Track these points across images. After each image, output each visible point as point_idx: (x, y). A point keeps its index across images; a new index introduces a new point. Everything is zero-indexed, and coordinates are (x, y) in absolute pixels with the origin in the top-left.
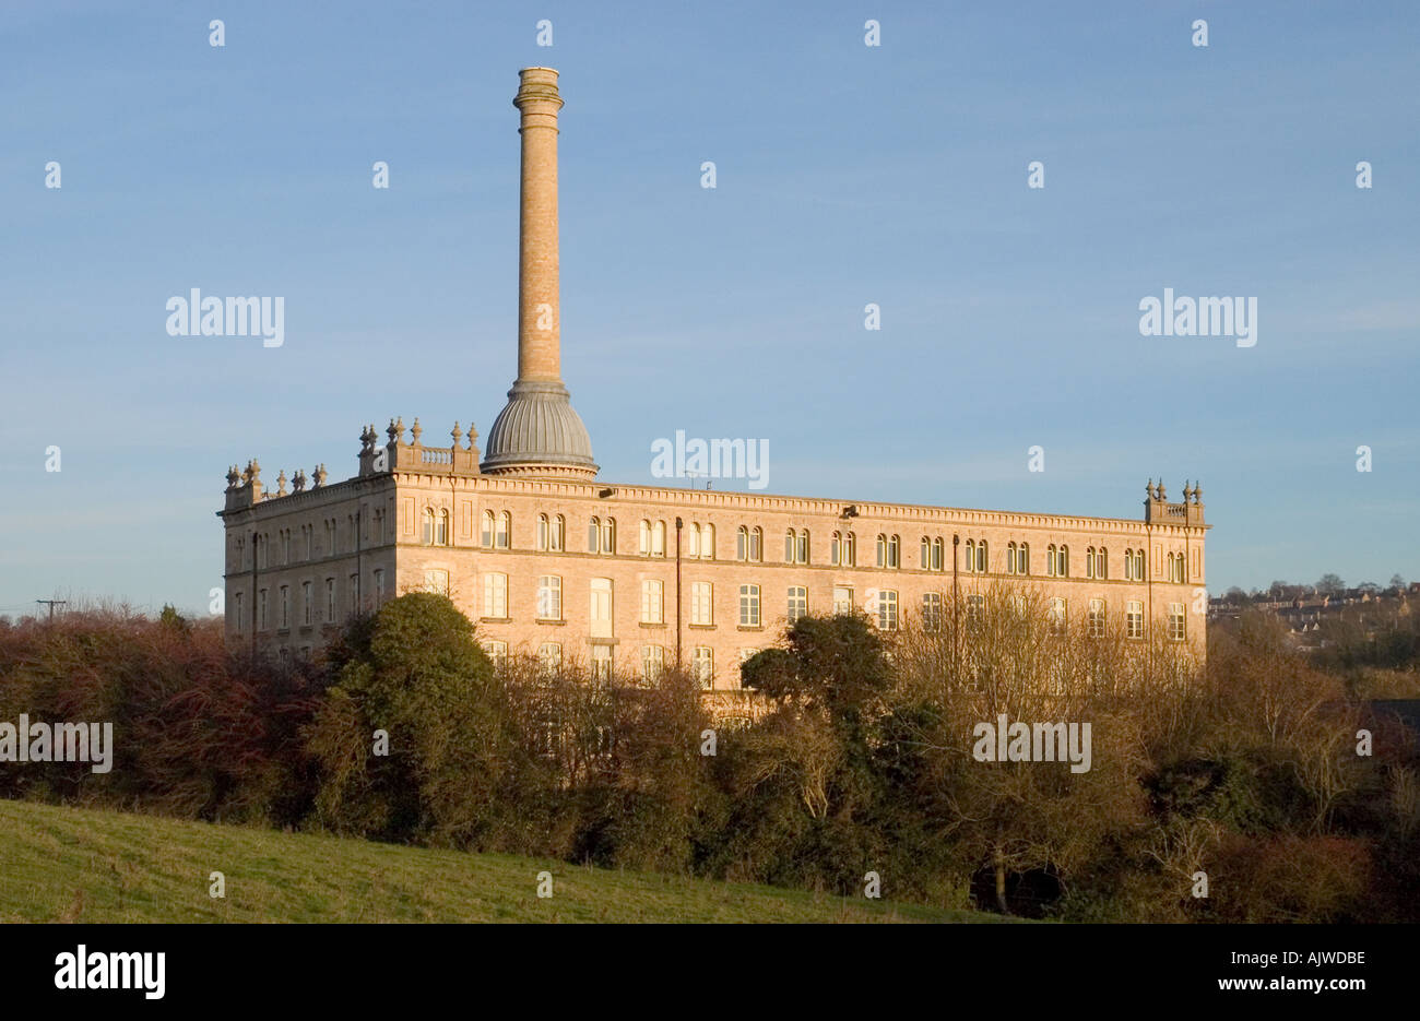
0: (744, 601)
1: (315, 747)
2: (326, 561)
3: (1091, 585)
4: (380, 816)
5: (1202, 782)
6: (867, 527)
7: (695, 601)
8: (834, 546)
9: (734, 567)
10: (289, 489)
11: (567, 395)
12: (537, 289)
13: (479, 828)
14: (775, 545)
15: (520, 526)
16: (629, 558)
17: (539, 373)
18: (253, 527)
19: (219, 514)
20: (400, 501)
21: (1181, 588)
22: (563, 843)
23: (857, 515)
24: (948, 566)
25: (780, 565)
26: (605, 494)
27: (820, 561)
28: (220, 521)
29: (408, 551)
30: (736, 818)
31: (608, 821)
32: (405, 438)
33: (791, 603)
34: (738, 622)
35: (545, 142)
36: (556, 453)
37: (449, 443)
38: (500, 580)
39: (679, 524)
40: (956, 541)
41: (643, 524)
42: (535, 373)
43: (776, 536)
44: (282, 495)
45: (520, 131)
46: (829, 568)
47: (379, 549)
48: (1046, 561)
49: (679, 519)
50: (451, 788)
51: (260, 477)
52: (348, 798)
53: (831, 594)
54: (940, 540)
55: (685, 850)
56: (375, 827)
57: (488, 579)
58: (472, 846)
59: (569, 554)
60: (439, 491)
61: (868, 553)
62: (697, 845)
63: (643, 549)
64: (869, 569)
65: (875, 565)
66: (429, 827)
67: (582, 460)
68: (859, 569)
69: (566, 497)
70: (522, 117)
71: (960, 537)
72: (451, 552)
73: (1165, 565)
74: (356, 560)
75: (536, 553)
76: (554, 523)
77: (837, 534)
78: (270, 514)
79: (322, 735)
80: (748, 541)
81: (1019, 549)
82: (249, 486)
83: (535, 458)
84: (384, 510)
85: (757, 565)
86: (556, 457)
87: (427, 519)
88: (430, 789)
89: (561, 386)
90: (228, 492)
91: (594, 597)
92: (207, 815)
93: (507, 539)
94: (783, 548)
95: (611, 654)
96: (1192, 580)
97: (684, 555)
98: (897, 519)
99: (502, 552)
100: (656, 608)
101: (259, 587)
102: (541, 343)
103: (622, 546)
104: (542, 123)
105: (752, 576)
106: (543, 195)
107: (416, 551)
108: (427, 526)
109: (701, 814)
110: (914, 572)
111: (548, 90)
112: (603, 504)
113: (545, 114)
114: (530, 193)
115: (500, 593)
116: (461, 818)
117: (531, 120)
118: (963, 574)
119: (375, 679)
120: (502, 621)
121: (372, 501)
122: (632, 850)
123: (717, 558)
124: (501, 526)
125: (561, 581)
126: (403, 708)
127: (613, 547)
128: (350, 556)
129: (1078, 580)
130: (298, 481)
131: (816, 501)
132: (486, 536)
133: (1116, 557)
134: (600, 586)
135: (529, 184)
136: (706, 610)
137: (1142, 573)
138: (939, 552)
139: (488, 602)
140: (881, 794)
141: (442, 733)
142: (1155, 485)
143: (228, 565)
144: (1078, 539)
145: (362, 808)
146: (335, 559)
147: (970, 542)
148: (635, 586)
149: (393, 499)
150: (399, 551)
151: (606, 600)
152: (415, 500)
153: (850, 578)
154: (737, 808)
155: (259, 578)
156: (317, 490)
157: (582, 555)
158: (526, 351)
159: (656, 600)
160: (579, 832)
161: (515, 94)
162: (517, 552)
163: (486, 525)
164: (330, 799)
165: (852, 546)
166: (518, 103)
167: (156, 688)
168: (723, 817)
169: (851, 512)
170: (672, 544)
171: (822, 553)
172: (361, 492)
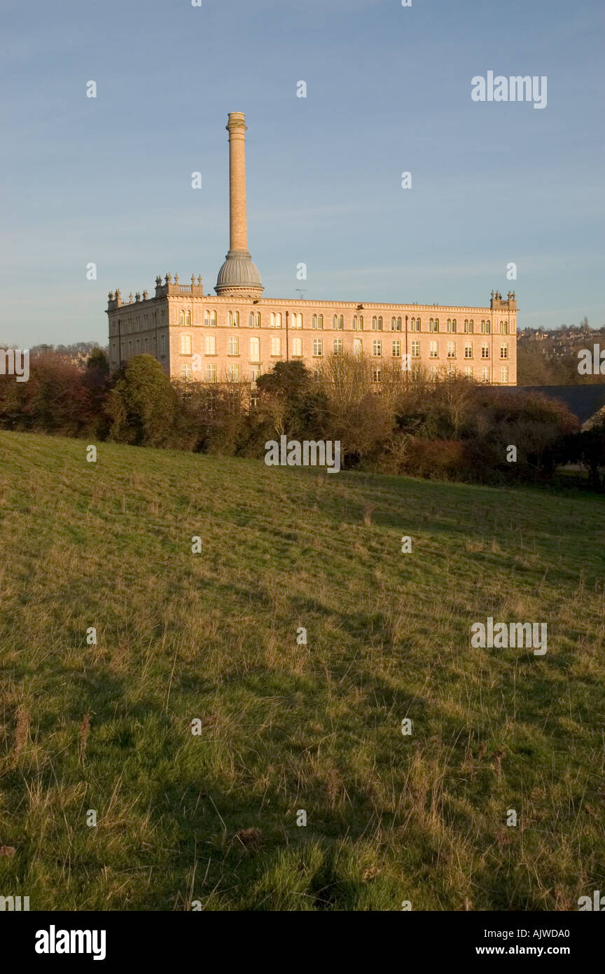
0: (315, 346)
1: (108, 411)
2: (145, 332)
3: (466, 336)
4: (132, 436)
5: (418, 421)
6: (368, 313)
7: (294, 346)
8: (354, 322)
9: (311, 331)
10: (134, 300)
11: (250, 257)
12: (238, 210)
13: (164, 439)
14: (329, 322)
15: (220, 317)
16: (266, 329)
17: (238, 248)
18: (119, 317)
19: (106, 311)
20: (170, 307)
21: (506, 336)
22: (192, 444)
23: (362, 308)
24: (403, 329)
25: (330, 330)
26: (255, 302)
27: (348, 328)
29: (174, 328)
30: (252, 435)
31: (207, 437)
32: (172, 281)
33: (335, 346)
34: (313, 354)
35: (239, 145)
36: (245, 282)
37: (190, 283)
38: (213, 339)
39: (287, 314)
40: (407, 318)
41: (272, 314)
42: (237, 248)
43: (329, 318)
44: (131, 303)
45: (229, 141)
46: (351, 331)
47: (163, 327)
48: (446, 325)
49: (287, 312)
50: (154, 426)
51: (121, 296)
52: (121, 429)
53: (352, 342)
54: (400, 318)
55: (234, 448)
56: (131, 440)
57: (207, 339)
58: (160, 447)
59: (241, 328)
60: (186, 303)
61: (368, 325)
62: (238, 446)
63: (272, 325)
64: (369, 331)
65: (371, 329)
66: (148, 439)
67: (256, 285)
68: (364, 331)
69: (239, 304)
70: (230, 134)
71: (409, 317)
72: (192, 328)
73: (499, 327)
74: (155, 332)
75: (227, 327)
76: (235, 315)
77: (355, 317)
78: (126, 312)
79: (110, 407)
80: (317, 321)
81: (434, 321)
82: (116, 300)
83: (236, 284)
85: (320, 330)
86: (245, 284)
87: (182, 315)
88: (147, 426)
89: (247, 253)
90: (109, 302)
91: (251, 345)
92: (76, 436)
93: (215, 322)
94: (332, 323)
95: (259, 368)
96: (511, 333)
97: (289, 327)
98: (381, 310)
99: (213, 328)
100: (278, 349)
101: (122, 342)
102: (239, 235)
103: (263, 324)
104: (238, 137)
105: (318, 336)
106: (239, 169)
107: (177, 328)
108: (182, 318)
109: (240, 434)
110: (388, 332)
111: (241, 122)
112: (255, 306)
113: (239, 132)
114: (233, 169)
115: (213, 344)
116: (158, 436)
117: (234, 136)
118: (410, 332)
119: (127, 386)
120: (213, 356)
121: (160, 308)
122: (214, 447)
123: (304, 327)
124: (212, 317)
125: (238, 339)
126: (136, 397)
127: (259, 324)
128: (153, 330)
129: (460, 334)
130: (137, 297)
131: (346, 303)
132: (206, 321)
133: (477, 323)
134: (254, 341)
135: (233, 164)
136: (299, 350)
137: (489, 330)
138: (400, 323)
139: (208, 348)
140: (303, 427)
141: (151, 406)
142: (495, 293)
144: (460, 316)
145: (126, 433)
146: (148, 331)
147: (413, 319)
148: (269, 340)
149: (168, 307)
150: (170, 328)
151: (257, 346)
152: (177, 308)
153: (361, 335)
154: (252, 432)
155: (121, 338)
156: (145, 301)
157: (246, 328)
158: (232, 238)
159: (278, 345)
160: (198, 441)
161: (226, 125)
162: (219, 327)
163: (206, 316)
164: (115, 429)
165: (362, 321)
166: (228, 128)
167: (58, 389)
168: (247, 436)
169: (360, 307)
170: (284, 322)
171: (348, 325)
172: (157, 303)
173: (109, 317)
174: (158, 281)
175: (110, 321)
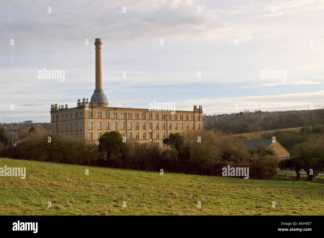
0: (136, 126)
2: (71, 120)
6: (154, 113)
7: (129, 125)
9: (135, 120)
14: (141, 117)
15: (103, 115)
16: (119, 119)
18: (56, 114)
21: (199, 122)
23: (152, 112)
24: (166, 119)
25: (142, 120)
26: (115, 109)
27: (147, 119)
28: (50, 113)
29: (86, 119)
32: (86, 101)
33: (143, 125)
34: (135, 129)
35: (100, 51)
36: (102, 101)
38: (100, 123)
39: (126, 114)
41: (121, 114)
47: (82, 119)
48: (180, 118)
51: (58, 106)
53: (149, 124)
54: (165, 115)
59: (110, 119)
60: (91, 109)
61: (154, 117)
65: (155, 119)
67: (106, 102)
71: (168, 115)
72: (93, 119)
73: (197, 118)
74: (77, 120)
75: (105, 119)
76: (108, 114)
78: (59, 112)
80: (137, 116)
81: (176, 116)
82: (55, 107)
84: (82, 112)
85: (138, 120)
87: (89, 114)
90: (51, 108)
91: (114, 126)
93: (101, 117)
96: (201, 120)
97: (127, 119)
98: (158, 112)
99: (100, 119)
100: (123, 127)
101: (58, 124)
103: (118, 117)
104: (99, 48)
106: (99, 59)
107: (88, 119)
110: (161, 120)
112: (115, 111)
113: (100, 46)
117: (97, 47)
118: (168, 120)
120: (100, 130)
123: (132, 119)
124: (100, 115)
125: (109, 123)
128: (75, 119)
129: (185, 121)
132: (98, 116)
133: (190, 117)
136: (130, 127)
138: (165, 117)
139: (98, 127)
143: (51, 120)
144: (184, 114)
148: (120, 124)
149: (84, 110)
151: (116, 126)
152: (87, 111)
153: (152, 121)
155: (58, 123)
157: (112, 119)
162: (102, 119)
170: (125, 117)
172: (78, 109)
173: (51, 114)
174: (79, 100)
175: (51, 116)
